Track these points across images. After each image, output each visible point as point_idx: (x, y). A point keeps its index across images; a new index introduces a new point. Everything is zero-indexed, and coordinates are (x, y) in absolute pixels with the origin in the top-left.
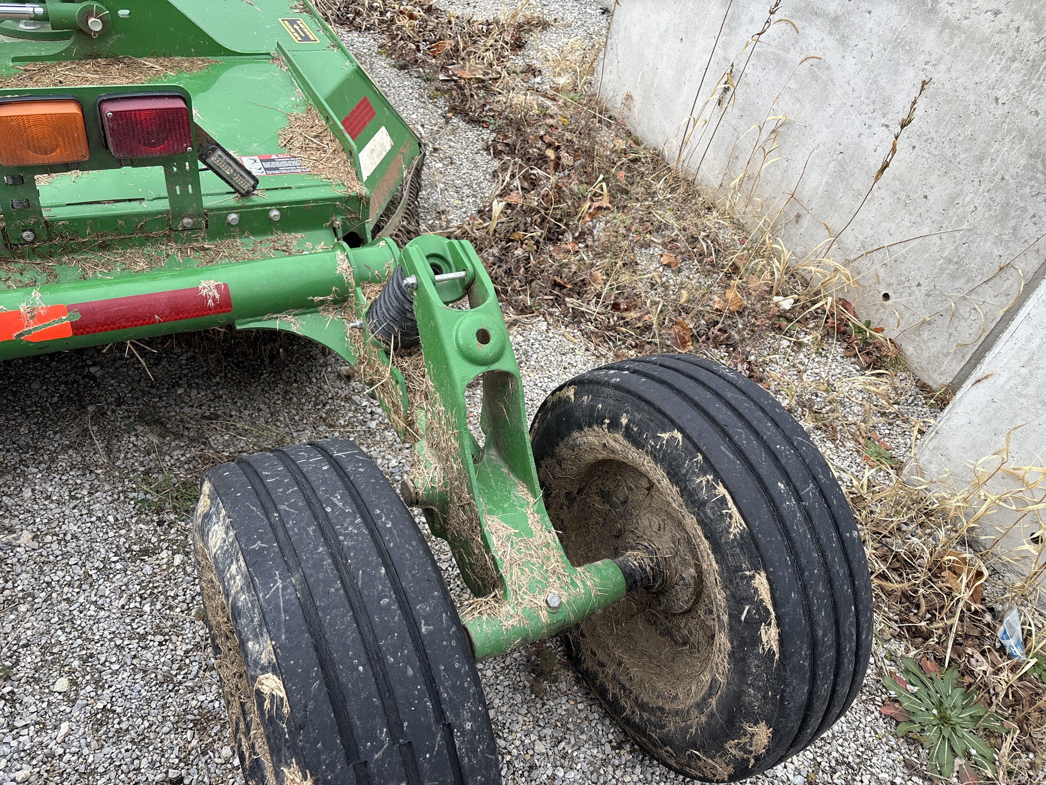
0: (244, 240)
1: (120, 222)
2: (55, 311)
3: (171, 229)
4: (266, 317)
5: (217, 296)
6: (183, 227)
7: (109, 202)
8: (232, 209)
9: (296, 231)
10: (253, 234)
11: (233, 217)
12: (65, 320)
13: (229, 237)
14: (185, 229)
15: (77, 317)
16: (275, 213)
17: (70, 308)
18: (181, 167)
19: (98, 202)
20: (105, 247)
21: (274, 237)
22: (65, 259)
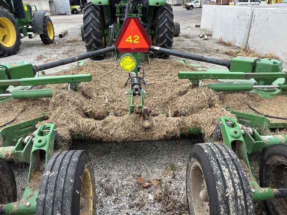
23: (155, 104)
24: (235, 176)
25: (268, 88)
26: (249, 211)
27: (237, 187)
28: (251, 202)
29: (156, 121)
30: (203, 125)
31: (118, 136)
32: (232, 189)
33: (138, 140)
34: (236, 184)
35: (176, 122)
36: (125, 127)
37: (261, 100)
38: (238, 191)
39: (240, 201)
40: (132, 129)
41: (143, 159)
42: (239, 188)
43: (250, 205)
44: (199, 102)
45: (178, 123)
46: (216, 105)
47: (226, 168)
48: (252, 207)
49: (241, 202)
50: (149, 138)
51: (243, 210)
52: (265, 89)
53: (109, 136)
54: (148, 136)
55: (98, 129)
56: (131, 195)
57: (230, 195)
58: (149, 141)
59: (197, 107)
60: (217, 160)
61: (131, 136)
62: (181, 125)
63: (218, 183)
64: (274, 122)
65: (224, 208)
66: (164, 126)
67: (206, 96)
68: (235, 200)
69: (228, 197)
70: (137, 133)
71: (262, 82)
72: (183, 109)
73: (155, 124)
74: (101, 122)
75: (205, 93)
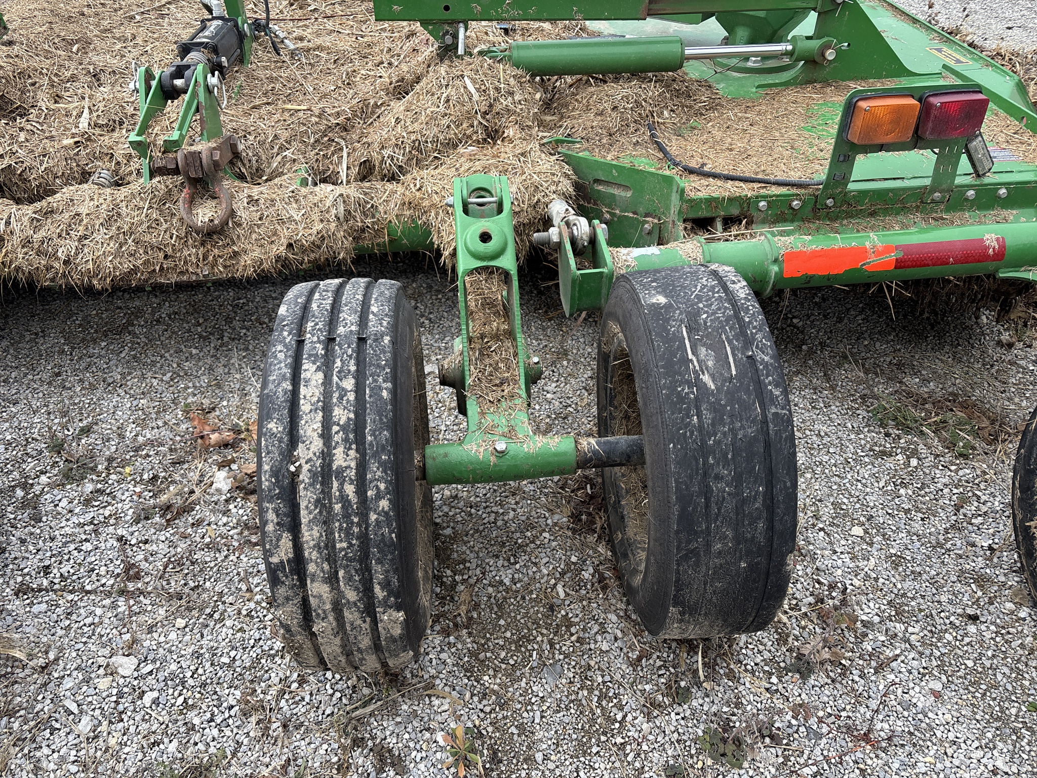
0: (971, 213)
1: (890, 194)
2: (888, 249)
3: (922, 202)
4: (1023, 269)
5: (997, 247)
6: (933, 200)
7: (880, 180)
8: (970, 187)
9: (1012, 208)
10: (979, 209)
11: (971, 193)
12: (893, 256)
13: (960, 210)
14: (933, 201)
15: (900, 255)
16: (1003, 191)
17: (897, 247)
18: (951, 150)
19: (873, 180)
20: (873, 214)
21: (995, 212)
22: (845, 222)
23: (284, 135)
24: (341, 398)
25: (765, 57)
26: (373, 517)
27: (338, 438)
28: (382, 486)
29: (252, 201)
30: (437, 214)
31: (90, 266)
32: (317, 444)
33: (174, 278)
34: (335, 428)
35: (335, 204)
36: (119, 228)
37: (714, 105)
38: (339, 452)
39: (342, 484)
40: (147, 238)
41: (247, 349)
42: (346, 440)
43: (379, 496)
44: (445, 121)
45: (341, 209)
46: (510, 132)
47: (318, 369)
48: (384, 504)
49: (341, 490)
50: (220, 271)
51: (346, 516)
52: (750, 64)
53: (56, 265)
54: (214, 265)
55: (16, 240)
56: (155, 478)
57: (306, 467)
58: (220, 284)
59: (436, 140)
60: (300, 343)
61: (147, 262)
62: (358, 216)
63: (271, 425)
64: (702, 195)
65: (276, 511)
66: (281, 222)
67: (476, 97)
68: (322, 484)
69: (296, 475)
70: (169, 251)
71: (742, 32)
72: (386, 153)
73: (243, 214)
74: (28, 210)
75: (474, 81)
